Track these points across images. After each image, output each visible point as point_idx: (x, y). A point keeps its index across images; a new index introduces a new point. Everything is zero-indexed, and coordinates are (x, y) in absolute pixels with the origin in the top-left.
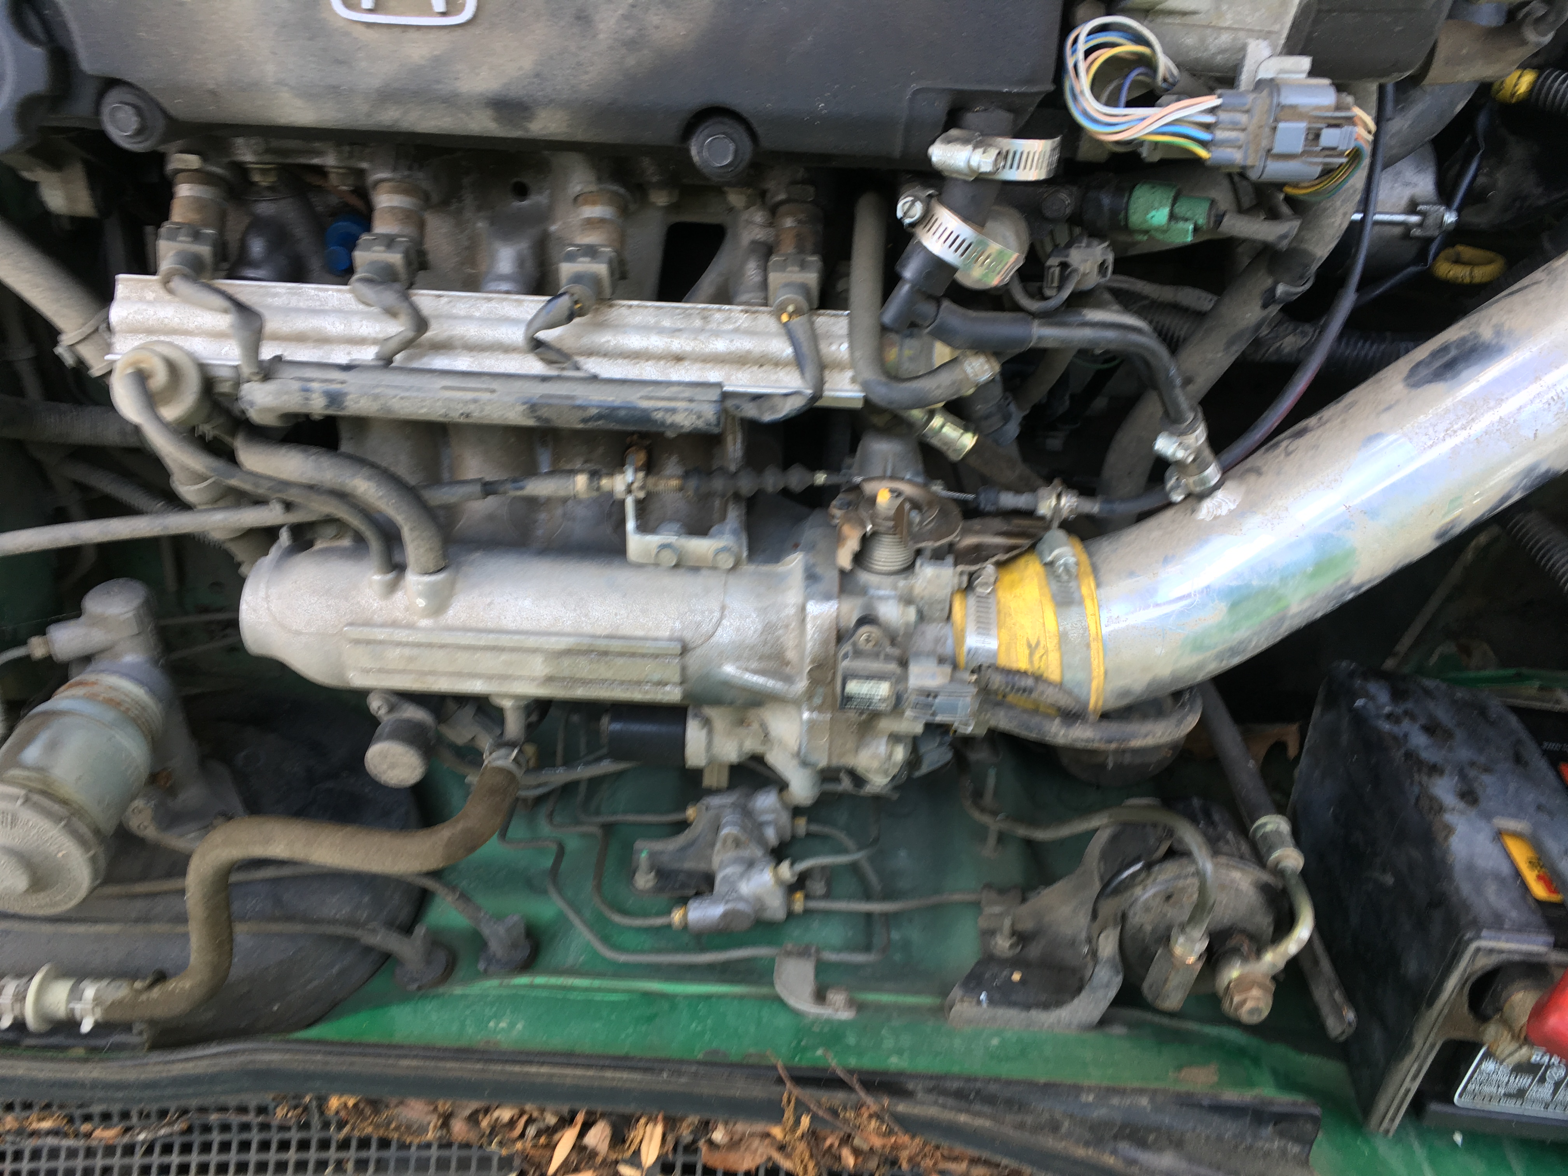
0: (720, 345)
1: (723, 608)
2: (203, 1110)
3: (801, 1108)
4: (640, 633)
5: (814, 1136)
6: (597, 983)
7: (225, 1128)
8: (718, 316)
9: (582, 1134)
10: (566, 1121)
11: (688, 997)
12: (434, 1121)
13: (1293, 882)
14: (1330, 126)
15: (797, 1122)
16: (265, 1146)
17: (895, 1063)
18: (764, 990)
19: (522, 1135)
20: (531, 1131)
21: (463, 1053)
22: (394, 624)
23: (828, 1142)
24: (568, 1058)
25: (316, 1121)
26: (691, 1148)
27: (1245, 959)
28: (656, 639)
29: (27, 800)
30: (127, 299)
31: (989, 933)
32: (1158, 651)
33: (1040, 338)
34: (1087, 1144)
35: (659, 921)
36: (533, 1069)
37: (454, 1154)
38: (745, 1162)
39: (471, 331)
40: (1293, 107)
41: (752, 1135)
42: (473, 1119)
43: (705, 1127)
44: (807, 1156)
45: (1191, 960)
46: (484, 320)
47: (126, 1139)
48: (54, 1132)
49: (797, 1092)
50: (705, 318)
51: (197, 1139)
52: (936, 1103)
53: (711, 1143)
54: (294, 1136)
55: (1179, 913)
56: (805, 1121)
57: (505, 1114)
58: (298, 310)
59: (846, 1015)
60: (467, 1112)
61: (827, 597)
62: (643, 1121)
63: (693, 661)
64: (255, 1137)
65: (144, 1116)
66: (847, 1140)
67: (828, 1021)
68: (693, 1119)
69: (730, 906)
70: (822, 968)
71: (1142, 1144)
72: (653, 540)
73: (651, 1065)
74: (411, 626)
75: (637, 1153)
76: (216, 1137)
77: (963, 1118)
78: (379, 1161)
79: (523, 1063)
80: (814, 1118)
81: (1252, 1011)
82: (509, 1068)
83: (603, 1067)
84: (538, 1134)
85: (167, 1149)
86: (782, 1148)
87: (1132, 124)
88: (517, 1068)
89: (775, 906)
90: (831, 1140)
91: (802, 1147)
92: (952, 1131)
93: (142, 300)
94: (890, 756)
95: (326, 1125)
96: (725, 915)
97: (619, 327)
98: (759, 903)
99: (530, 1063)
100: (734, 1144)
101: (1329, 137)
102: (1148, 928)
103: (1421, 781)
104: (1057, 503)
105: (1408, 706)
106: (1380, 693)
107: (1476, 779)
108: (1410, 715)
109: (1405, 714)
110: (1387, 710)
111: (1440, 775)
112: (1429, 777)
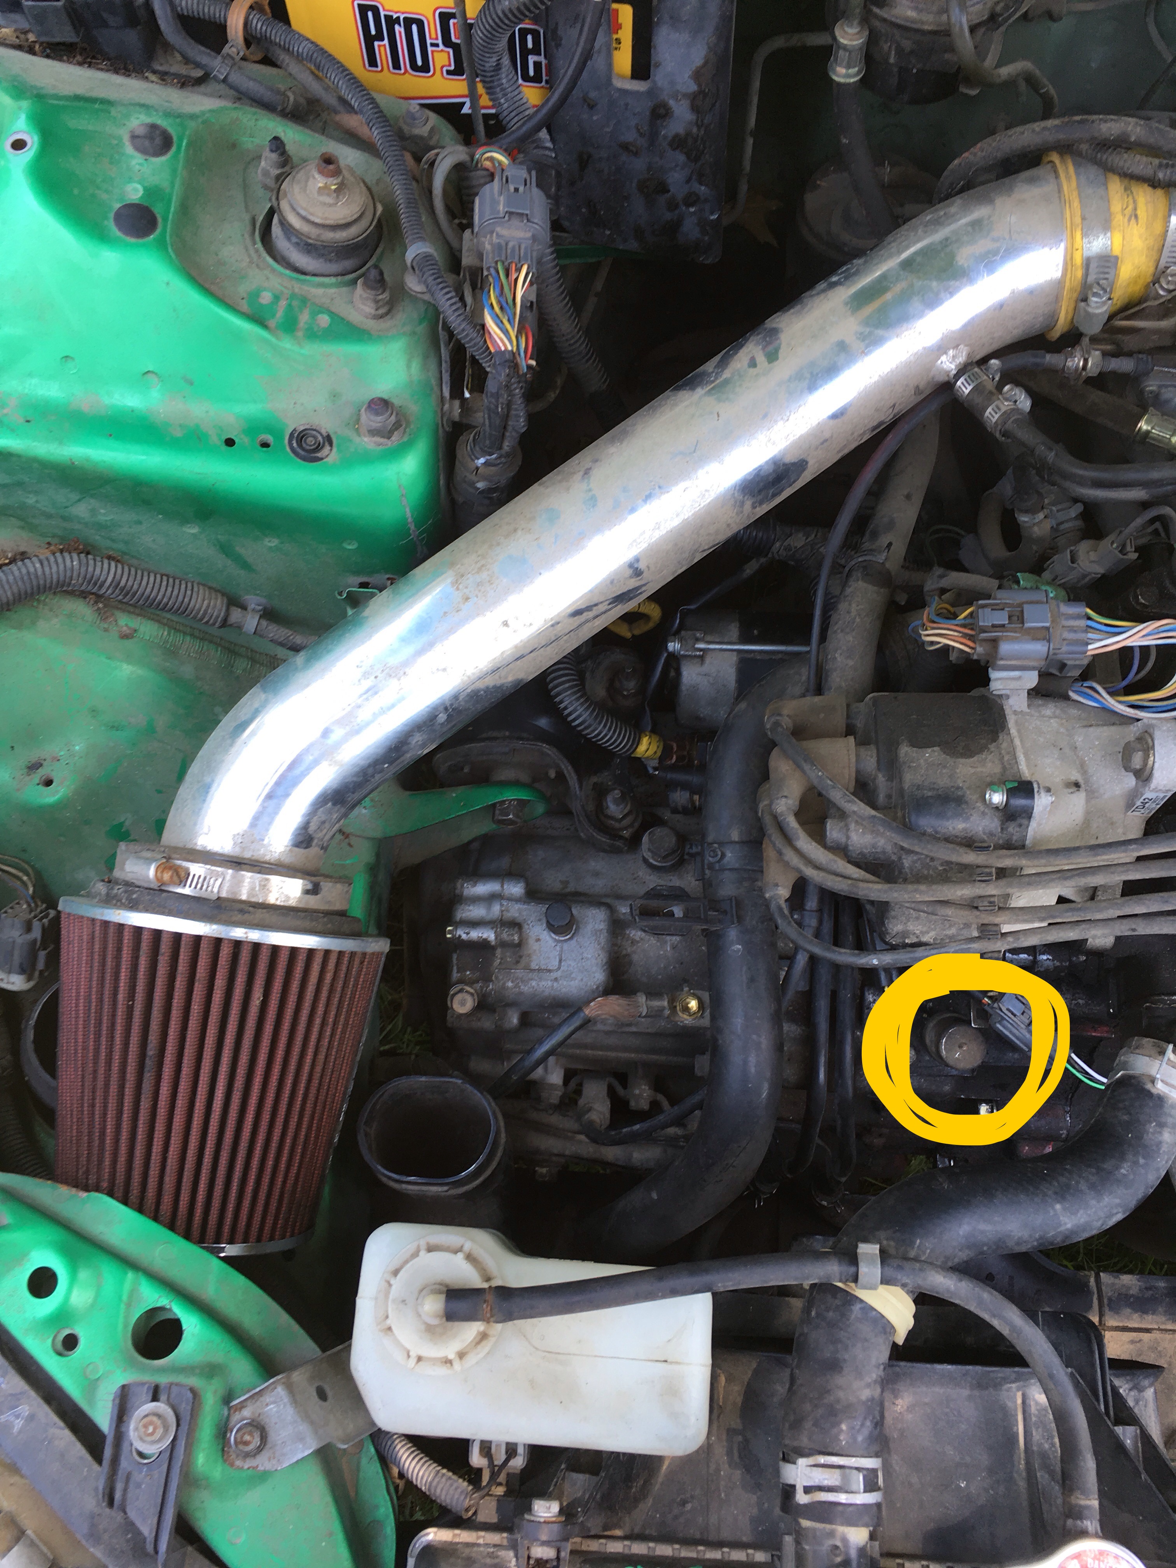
13: (855, 10)
14: (1003, 626)
32: (1014, 219)
40: (1035, 639)
87: (1156, 631)
101: (1001, 618)
103: (699, 127)
104: (1086, 361)
105: (668, 216)
106: (690, 229)
107: (642, 135)
108: (672, 205)
109: (677, 206)
110: (692, 210)
111: (677, 136)
112: (688, 134)
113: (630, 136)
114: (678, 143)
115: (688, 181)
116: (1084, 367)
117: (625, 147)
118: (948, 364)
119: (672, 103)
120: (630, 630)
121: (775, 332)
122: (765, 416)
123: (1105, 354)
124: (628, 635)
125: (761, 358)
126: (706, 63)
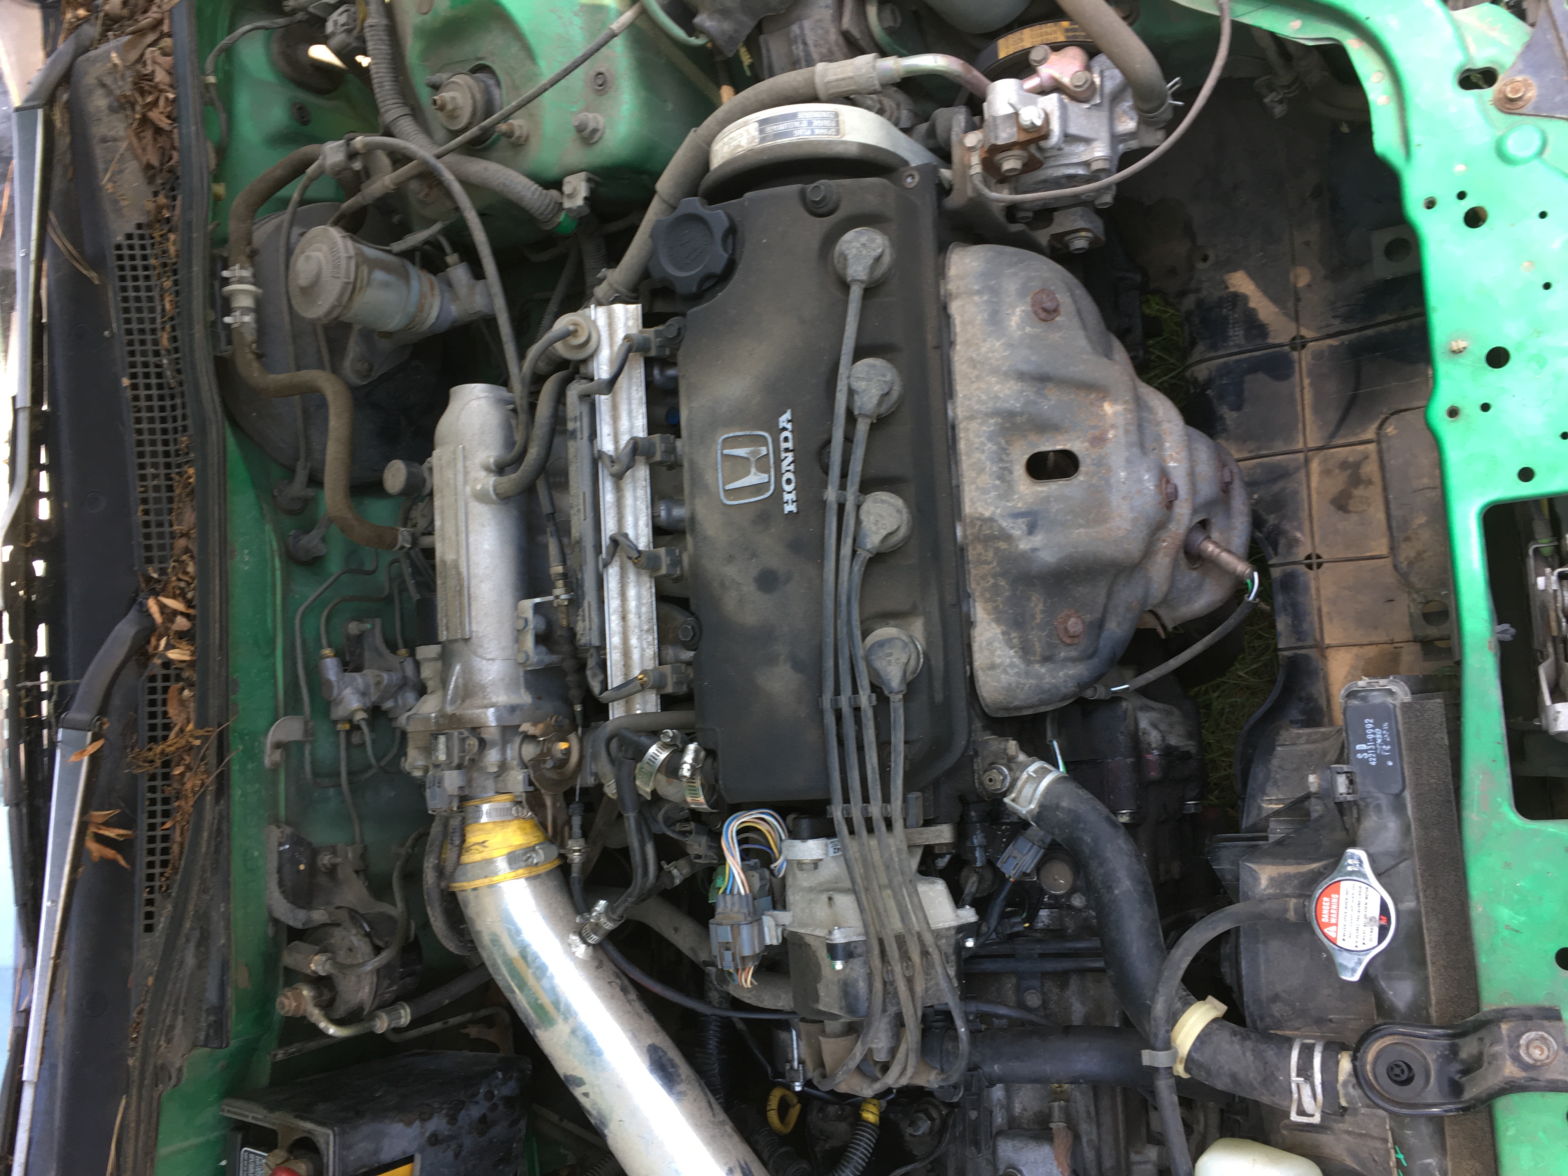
0: (634, 641)
1: (493, 660)
2: (183, 395)
3: (205, 739)
4: (473, 614)
5: (189, 748)
6: (279, 608)
7: (174, 408)
8: (650, 638)
9: (182, 614)
10: (189, 604)
11: (274, 664)
12: (184, 528)
13: (366, 1025)
14: (733, 954)
15: (197, 738)
16: (164, 431)
17: (237, 793)
18: (281, 711)
19: (180, 580)
20: (182, 584)
21: (224, 540)
22: (466, 473)
23: (186, 757)
24: (225, 601)
25: (181, 460)
26: (178, 678)
27: (314, 998)
28: (470, 623)
29: (348, 283)
30: (627, 311)
31: (334, 851)
33: (628, 818)
34: (196, 912)
35: (324, 641)
36: (217, 582)
37: (167, 541)
38: (172, 710)
39: (629, 500)
40: (739, 933)
41: (188, 713)
42: (187, 550)
43: (191, 685)
44: (177, 745)
45: (313, 966)
46: (635, 507)
47: (163, 352)
48: (163, 310)
49: (214, 735)
50: (648, 630)
51: (166, 392)
52: (214, 818)
53: (183, 689)
54: (172, 448)
55: (342, 957)
56: (197, 742)
57: (191, 569)
58: (630, 404)
59: (267, 762)
60: (191, 547)
61: (498, 718)
62: (192, 648)
63: (460, 646)
64: (169, 425)
65: (177, 361)
66: (189, 768)
67: (263, 752)
68: (195, 678)
69: (335, 684)
70: (300, 744)
71: (198, 945)
72: (529, 614)
73: (224, 648)
74: (466, 483)
75: (174, 647)
76: (168, 403)
77: (205, 834)
78: (160, 498)
79: (221, 574)
80: (199, 747)
81: (282, 1004)
82: (217, 568)
83: (221, 622)
84: (180, 588)
85: (159, 375)
86: (182, 730)
88: (217, 572)
89: (338, 712)
90: (188, 759)
91: (183, 742)
92: (198, 829)
93: (627, 319)
94: (416, 768)
95: (179, 466)
96: (329, 681)
97: (639, 584)
98: (339, 702)
99: (221, 580)
100: (182, 703)
101: (728, 955)
102: (333, 941)
103: (442, 1109)
104: (575, 851)
105: (501, 1108)
106: (509, 1089)
107: (449, 1147)
108: (494, 1108)
109: (494, 1104)
110: (496, 1092)
111: (448, 1123)
112: (447, 1115)
113: (450, 1154)
114: (452, 1120)
115: (477, 1103)
116: (579, 851)
117: (457, 1155)
118: (581, 950)
119: (427, 1134)
120: (794, 1106)
121: (565, 1076)
122: (619, 1086)
123: (570, 837)
124: (798, 1106)
125: (583, 1089)
126: (401, 1121)
